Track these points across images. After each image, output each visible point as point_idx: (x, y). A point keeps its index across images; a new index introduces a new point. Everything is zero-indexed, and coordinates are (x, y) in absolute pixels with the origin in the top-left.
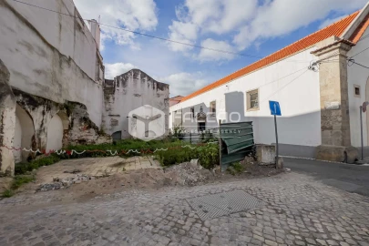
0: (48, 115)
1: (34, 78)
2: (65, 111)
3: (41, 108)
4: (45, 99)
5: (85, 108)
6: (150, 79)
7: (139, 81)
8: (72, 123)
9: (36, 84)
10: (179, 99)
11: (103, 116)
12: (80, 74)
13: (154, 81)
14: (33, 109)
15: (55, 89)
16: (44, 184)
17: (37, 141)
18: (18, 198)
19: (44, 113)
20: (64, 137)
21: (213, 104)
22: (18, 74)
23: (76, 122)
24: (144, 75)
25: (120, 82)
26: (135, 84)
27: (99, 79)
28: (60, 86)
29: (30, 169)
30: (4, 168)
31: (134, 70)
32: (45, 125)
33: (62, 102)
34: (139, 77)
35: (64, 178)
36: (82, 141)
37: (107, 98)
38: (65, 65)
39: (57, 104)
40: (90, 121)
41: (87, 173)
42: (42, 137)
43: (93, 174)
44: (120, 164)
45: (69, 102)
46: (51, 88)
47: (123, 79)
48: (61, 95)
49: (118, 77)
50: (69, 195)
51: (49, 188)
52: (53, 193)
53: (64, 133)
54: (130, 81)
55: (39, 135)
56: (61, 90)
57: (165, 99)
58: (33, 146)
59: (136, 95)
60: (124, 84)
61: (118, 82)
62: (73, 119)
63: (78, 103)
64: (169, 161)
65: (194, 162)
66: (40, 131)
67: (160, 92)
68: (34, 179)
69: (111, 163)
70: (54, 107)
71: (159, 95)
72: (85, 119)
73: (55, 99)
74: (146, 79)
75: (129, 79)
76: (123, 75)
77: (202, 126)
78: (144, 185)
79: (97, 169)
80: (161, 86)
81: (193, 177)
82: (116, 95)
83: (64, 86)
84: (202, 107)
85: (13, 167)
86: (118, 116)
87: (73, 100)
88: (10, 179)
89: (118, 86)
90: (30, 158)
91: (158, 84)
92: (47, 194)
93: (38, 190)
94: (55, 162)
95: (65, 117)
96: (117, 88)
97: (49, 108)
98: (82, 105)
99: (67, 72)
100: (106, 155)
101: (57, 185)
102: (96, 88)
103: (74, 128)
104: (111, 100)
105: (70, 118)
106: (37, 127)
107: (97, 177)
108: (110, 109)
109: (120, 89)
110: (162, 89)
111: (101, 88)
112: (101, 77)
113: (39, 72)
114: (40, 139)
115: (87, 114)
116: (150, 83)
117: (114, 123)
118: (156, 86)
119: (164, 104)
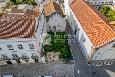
6: (60, 14)
7: (56, 16)
18: (48, 64)
25: (51, 17)
26: (55, 17)
31: (54, 12)
34: (56, 14)
36: (47, 45)
37: (47, 22)
59: (55, 20)
60: (52, 17)
67: (63, 18)
71: (63, 20)
76: (51, 15)
82: (49, 21)
86: (51, 26)
108: (48, 25)
109: (50, 19)
110: (64, 18)
116: (60, 16)
117: (50, 28)
118: (62, 17)
119: (64, 22)
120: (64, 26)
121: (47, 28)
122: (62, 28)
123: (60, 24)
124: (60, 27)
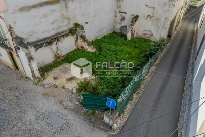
0: (59, 43)
1: (51, 27)
4: (55, 38)
5: (83, 28)
8: (77, 37)
9: (53, 29)
11: (115, 12)
14: (51, 45)
15: (65, 23)
19: (56, 44)
20: (76, 43)
28: (68, 18)
32: (59, 48)
36: (82, 47)
38: (70, 3)
46: (62, 24)
48: (69, 24)
56: (69, 21)
58: (56, 56)
62: (77, 35)
66: (57, 50)
72: (83, 37)
73: (66, 28)
86: (125, 13)
93: (41, 85)
97: (59, 40)
98: (80, 28)
99: (73, 5)
103: (79, 40)
105: (75, 35)
108: (120, 6)
114: (58, 53)
117: (123, 19)
119: (168, 4)
120: (164, 19)
121: (116, 16)
122: (157, 25)
123: (153, 9)
124: (153, 20)
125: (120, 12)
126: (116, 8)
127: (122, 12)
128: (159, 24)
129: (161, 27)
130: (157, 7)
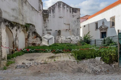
0: (18, 31)
1: (12, 13)
2: (25, 29)
3: (15, 28)
4: (17, 23)
5: (34, 27)
6: (68, 6)
7: (61, 9)
8: (29, 35)
9: (13, 16)
10: (87, 18)
11: (43, 31)
12: (31, 9)
13: (71, 7)
14: (12, 29)
15: (20, 18)
16: (18, 65)
17: (15, 44)
18: (9, 71)
19: (17, 30)
20: (26, 42)
21: (113, 18)
22: (5, 12)
23: (31, 34)
24: (64, 4)
25: (51, 11)
26: (59, 11)
27: (40, 10)
28: (23, 15)
29: (13, 57)
30: (3, 56)
31: (58, 2)
32: (17, 36)
33: (24, 24)
34: (62, 6)
35: (27, 63)
36: (34, 44)
37: (45, 20)
38: (24, 4)
39: (22, 25)
40: (37, 34)
41: (36, 61)
42: (17, 42)
43: (40, 62)
44: (52, 57)
45: (27, 24)
46: (19, 17)
47: (53, 8)
48: (23, 20)
49: (50, 8)
50: (29, 71)
51: (21, 67)
52: (22, 70)
53: (26, 40)
54: (57, 9)
55: (15, 41)
56: (23, 18)
57: (78, 18)
58: (13, 46)
59: (60, 17)
60: (53, 11)
61: (50, 11)
62: (29, 33)
63: (31, 24)
64: (81, 57)
65: (98, 59)
66: (16, 39)
67: (74, 14)
68: (15, 62)
69: (48, 57)
70: (21, 27)
71: (73, 16)
72: (35, 33)
73: (21, 23)
74: (65, 7)
75: (56, 8)
76: (52, 6)
77: (103, 34)
78: (66, 70)
79: (41, 59)
80: (75, 10)
81: (97, 68)
82: (49, 19)
83: (24, 16)
84: (104, 21)
85: (6, 56)
86: (51, 30)
87: (29, 23)
88: (5, 62)
89: (50, 13)
90: (12, 52)
91: (73, 9)
92: (20, 70)
93: (16, 68)
94: (23, 54)
95: (26, 32)
96: (49, 14)
97: (19, 28)
98: (33, 25)
99: (26, 8)
100: (45, 52)
101: (24, 66)
102: (39, 15)
103: (30, 38)
104: (47, 21)
105: (28, 32)
106: (14, 37)
107: (41, 64)
108: (47, 27)
109: (51, 14)
110: (76, 12)
111: (42, 15)
112: (41, 9)
113: (13, 10)
114: (16, 43)
115: (35, 30)
116: (68, 9)
118: (71, 11)
119: (77, 21)
120: (76, 30)
121: (44, 34)
122: (73, 34)
123: (68, 26)
124: (70, 32)
125: (47, 30)
126: (44, 28)
127: (48, 30)
128: (74, 33)
129: (76, 34)
130: (71, 24)
